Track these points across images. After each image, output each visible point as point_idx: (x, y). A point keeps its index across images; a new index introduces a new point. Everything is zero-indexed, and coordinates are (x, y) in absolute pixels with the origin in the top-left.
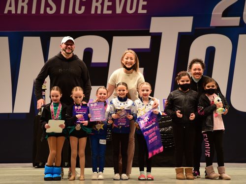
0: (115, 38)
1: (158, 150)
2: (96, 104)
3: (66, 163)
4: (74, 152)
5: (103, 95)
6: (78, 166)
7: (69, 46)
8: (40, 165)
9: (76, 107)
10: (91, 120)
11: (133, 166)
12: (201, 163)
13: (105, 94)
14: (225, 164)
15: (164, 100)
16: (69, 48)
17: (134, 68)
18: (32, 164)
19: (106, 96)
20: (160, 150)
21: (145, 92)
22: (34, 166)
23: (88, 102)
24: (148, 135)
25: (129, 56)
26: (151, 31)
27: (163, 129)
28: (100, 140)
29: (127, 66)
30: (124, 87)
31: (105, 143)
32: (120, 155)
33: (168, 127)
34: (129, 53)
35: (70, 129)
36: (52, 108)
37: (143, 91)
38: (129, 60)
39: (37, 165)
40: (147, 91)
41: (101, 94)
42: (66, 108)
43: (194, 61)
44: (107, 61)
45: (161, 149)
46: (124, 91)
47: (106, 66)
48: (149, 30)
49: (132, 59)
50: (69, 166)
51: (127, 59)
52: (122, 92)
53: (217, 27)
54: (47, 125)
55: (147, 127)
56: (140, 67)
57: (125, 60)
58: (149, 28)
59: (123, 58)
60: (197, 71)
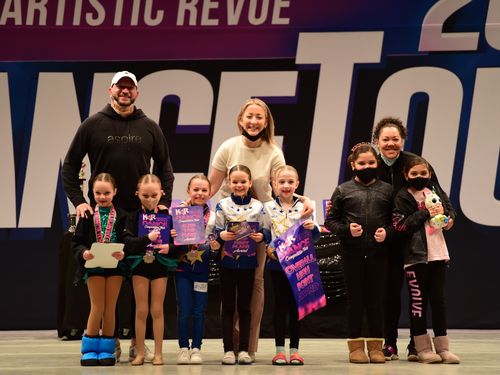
0: (224, 75)
1: (316, 303)
2: (186, 211)
3: (125, 330)
4: (141, 308)
5: (200, 192)
6: (149, 335)
7: (125, 91)
8: (73, 333)
9: (145, 217)
10: (176, 243)
11: (261, 336)
12: (399, 331)
13: (204, 190)
14: (448, 331)
15: (324, 201)
16: (125, 94)
17: (264, 136)
18: (56, 332)
19: (207, 194)
20: (319, 304)
21: (286, 185)
22: (60, 336)
23: (169, 205)
24: (295, 272)
25: (254, 112)
26: (298, 62)
27: (323, 261)
28: (196, 284)
29: (250, 132)
30: (244, 174)
31: (205, 290)
32: (236, 313)
33: (332, 256)
34: (254, 106)
35: (133, 260)
36: (97, 218)
37: (282, 182)
38: (254, 120)
39: (66, 334)
40: (291, 182)
41: (196, 190)
42: (125, 218)
43: (385, 123)
44: (208, 123)
45: (323, 300)
46: (244, 182)
47: (207, 132)
48: (294, 60)
49: (260, 118)
50: (132, 336)
51: (250, 117)
52: (239, 184)
53: (431, 53)
54: (87, 252)
55: (293, 257)
56: (276, 135)
57: (246, 120)
58: (295, 54)
59: (241, 115)
60: (391, 143)
